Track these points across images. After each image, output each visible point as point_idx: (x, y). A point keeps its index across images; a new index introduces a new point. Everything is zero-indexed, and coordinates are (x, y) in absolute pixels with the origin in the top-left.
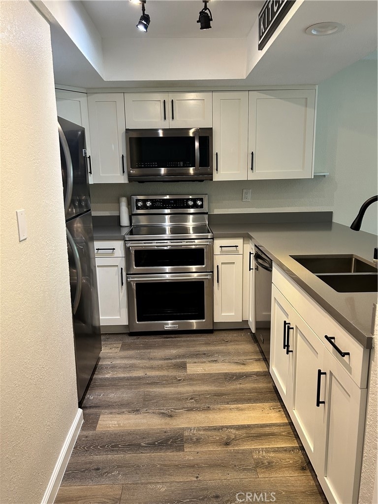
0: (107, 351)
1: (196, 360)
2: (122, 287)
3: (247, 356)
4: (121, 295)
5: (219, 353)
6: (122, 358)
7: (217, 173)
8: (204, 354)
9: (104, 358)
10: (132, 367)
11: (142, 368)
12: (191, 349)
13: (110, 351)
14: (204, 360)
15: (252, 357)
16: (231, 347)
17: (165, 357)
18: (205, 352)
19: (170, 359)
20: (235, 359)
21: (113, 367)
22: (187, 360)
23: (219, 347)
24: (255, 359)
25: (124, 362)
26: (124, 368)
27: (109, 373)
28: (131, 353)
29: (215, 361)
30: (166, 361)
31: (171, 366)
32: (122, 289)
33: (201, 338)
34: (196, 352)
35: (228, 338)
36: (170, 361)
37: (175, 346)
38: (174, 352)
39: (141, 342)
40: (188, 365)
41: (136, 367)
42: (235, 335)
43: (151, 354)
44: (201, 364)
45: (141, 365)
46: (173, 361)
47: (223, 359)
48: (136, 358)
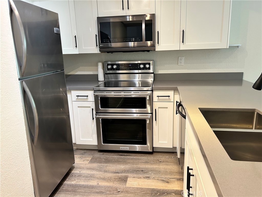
0: (81, 162)
1: (135, 175)
2: (93, 121)
3: (172, 175)
4: (93, 125)
5: (153, 170)
6: (88, 169)
7: (158, 45)
8: (142, 171)
9: (77, 168)
10: (91, 177)
11: (98, 178)
12: (135, 165)
13: (82, 163)
14: (141, 176)
15: (176, 177)
16: (162, 167)
17: (115, 171)
18: (143, 170)
19: (118, 173)
20: (163, 177)
21: (80, 176)
22: (129, 175)
23: (154, 166)
24: (177, 178)
25: (87, 172)
26: (86, 177)
27: (75, 180)
28: (95, 165)
29: (148, 177)
30: (115, 175)
31: (117, 179)
32: (93, 122)
33: (144, 158)
34: (137, 168)
35: (162, 159)
36: (117, 174)
37: (125, 162)
38: (122, 167)
39: (104, 158)
40: (129, 179)
41: (94, 177)
42: (167, 157)
43: (107, 168)
44: (138, 179)
45: (98, 176)
46: (120, 175)
47: (154, 176)
48: (97, 170)
